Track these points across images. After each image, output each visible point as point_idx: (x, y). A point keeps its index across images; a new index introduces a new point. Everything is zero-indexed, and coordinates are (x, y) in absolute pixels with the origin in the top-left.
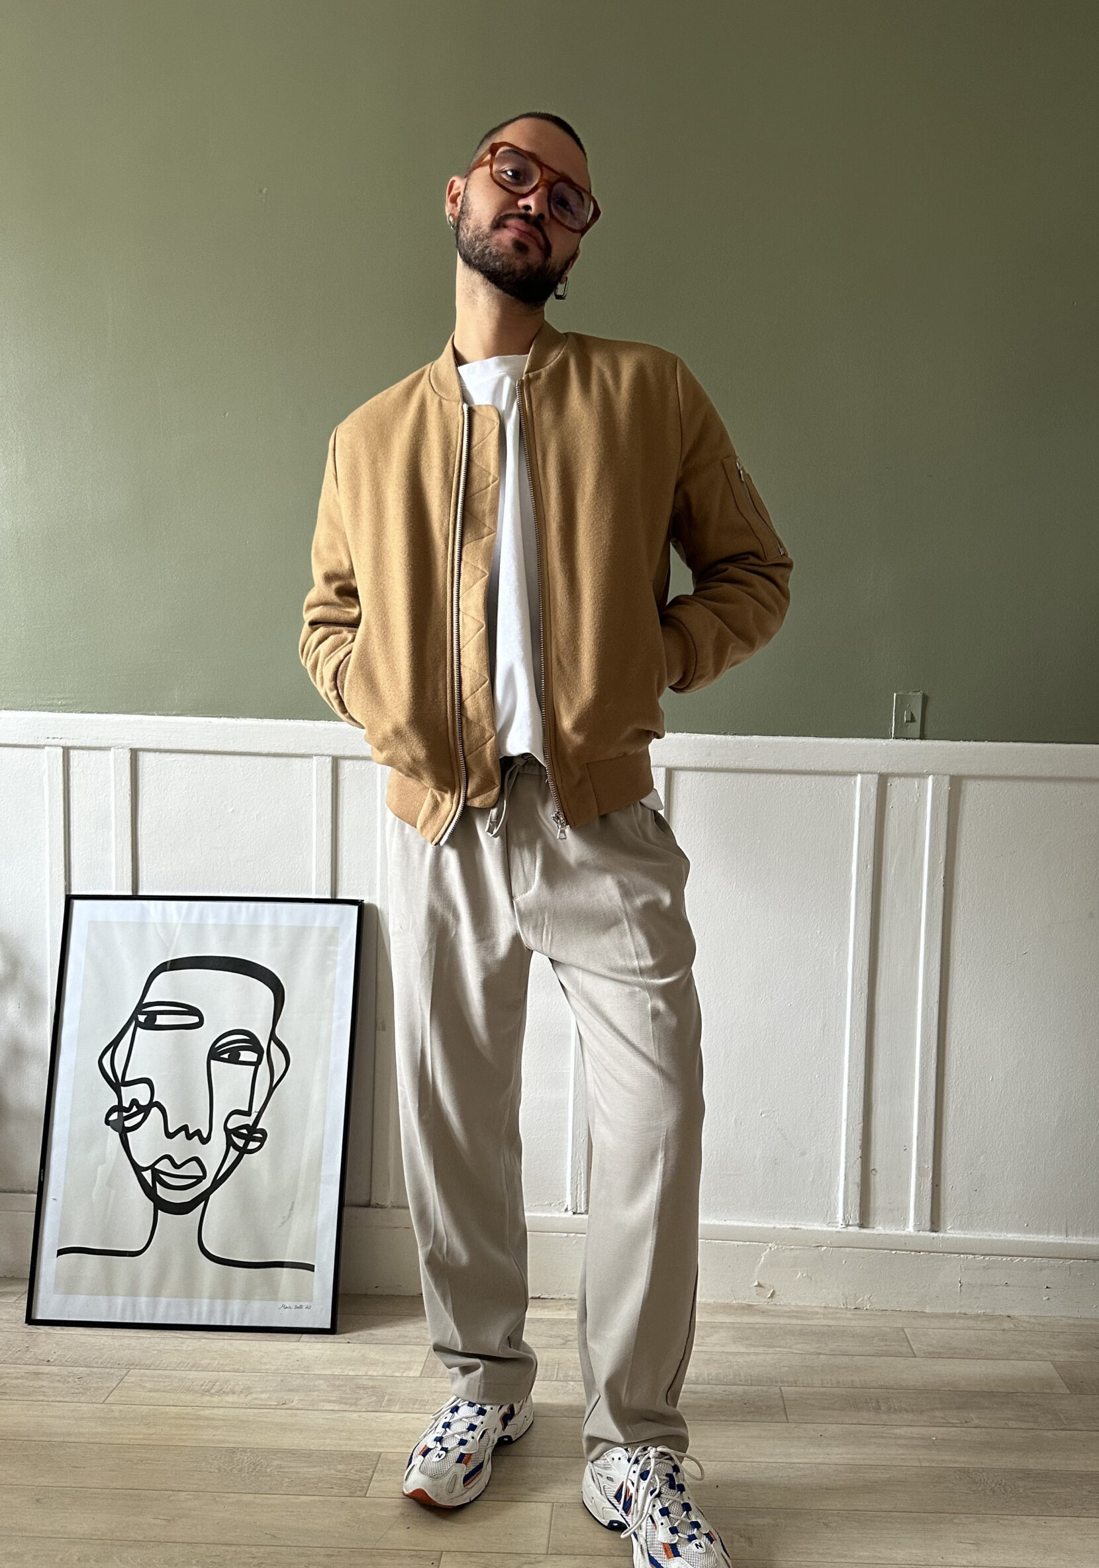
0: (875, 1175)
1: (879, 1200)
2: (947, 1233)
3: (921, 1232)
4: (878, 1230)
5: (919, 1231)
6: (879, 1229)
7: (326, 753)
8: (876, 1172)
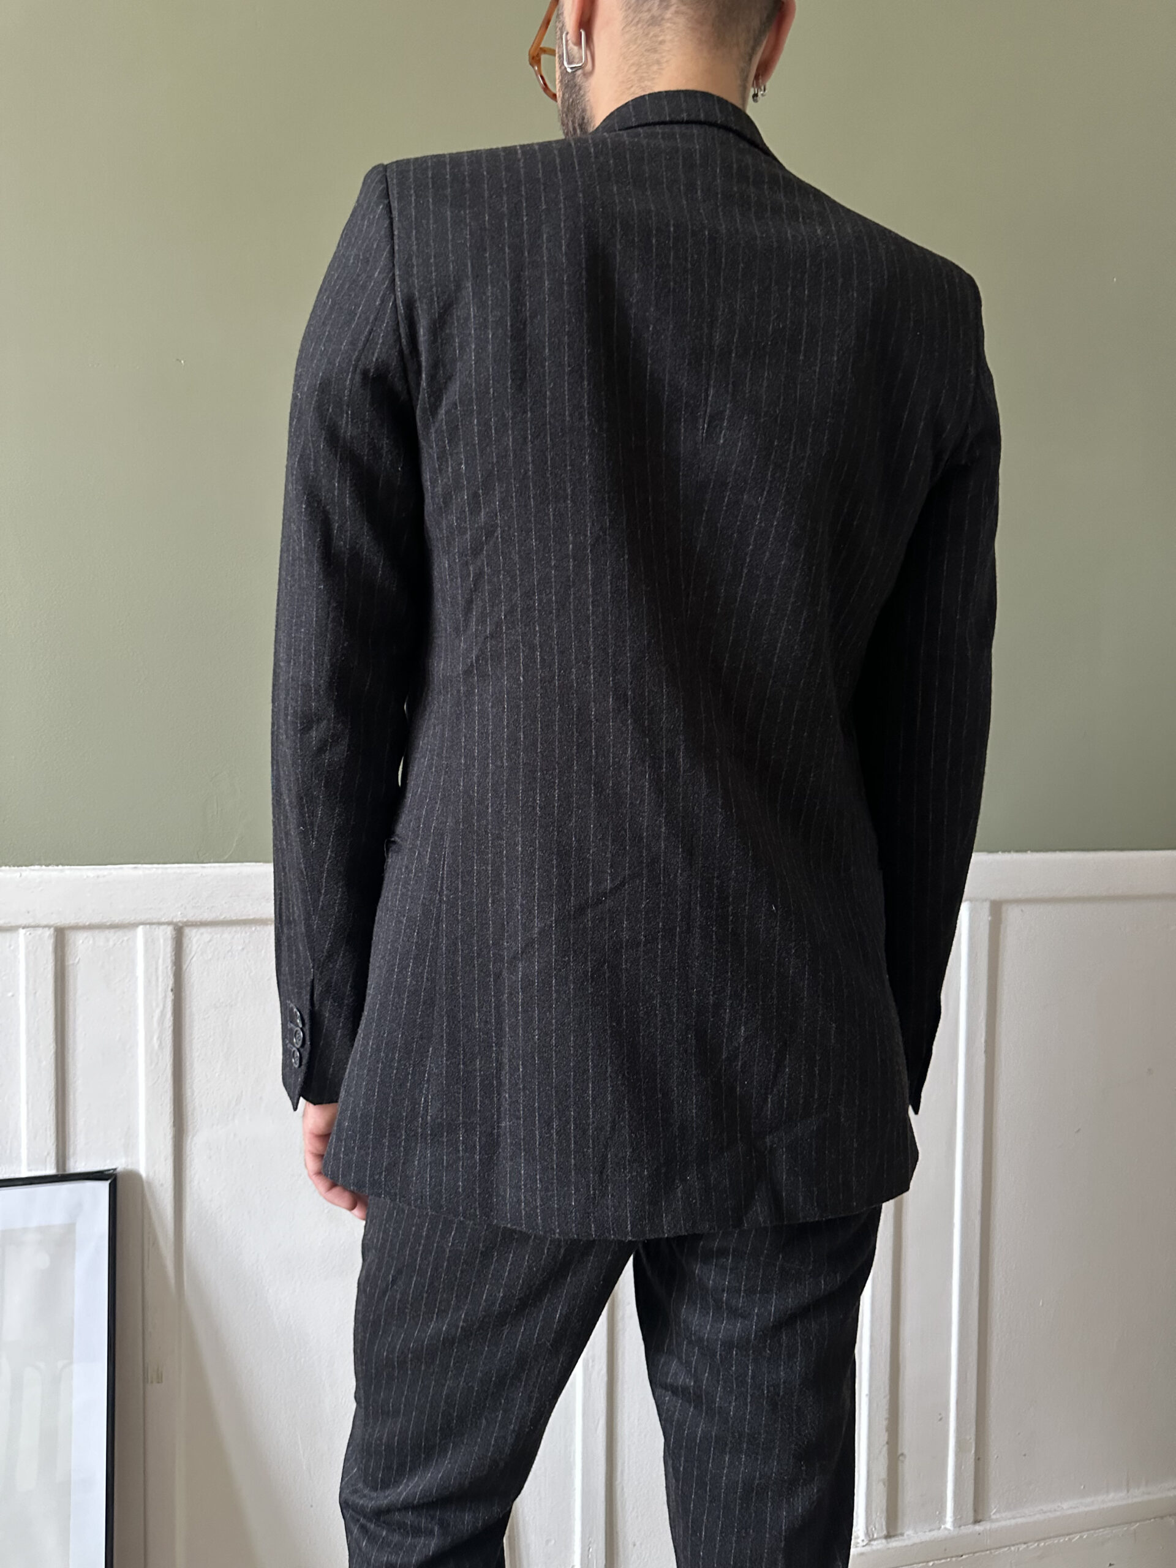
0: (903, 1462)
1: (909, 1495)
2: (992, 1521)
3: (962, 1527)
4: (909, 1537)
5: (960, 1526)
6: (912, 1536)
7: (44, 923)
8: (905, 1457)
